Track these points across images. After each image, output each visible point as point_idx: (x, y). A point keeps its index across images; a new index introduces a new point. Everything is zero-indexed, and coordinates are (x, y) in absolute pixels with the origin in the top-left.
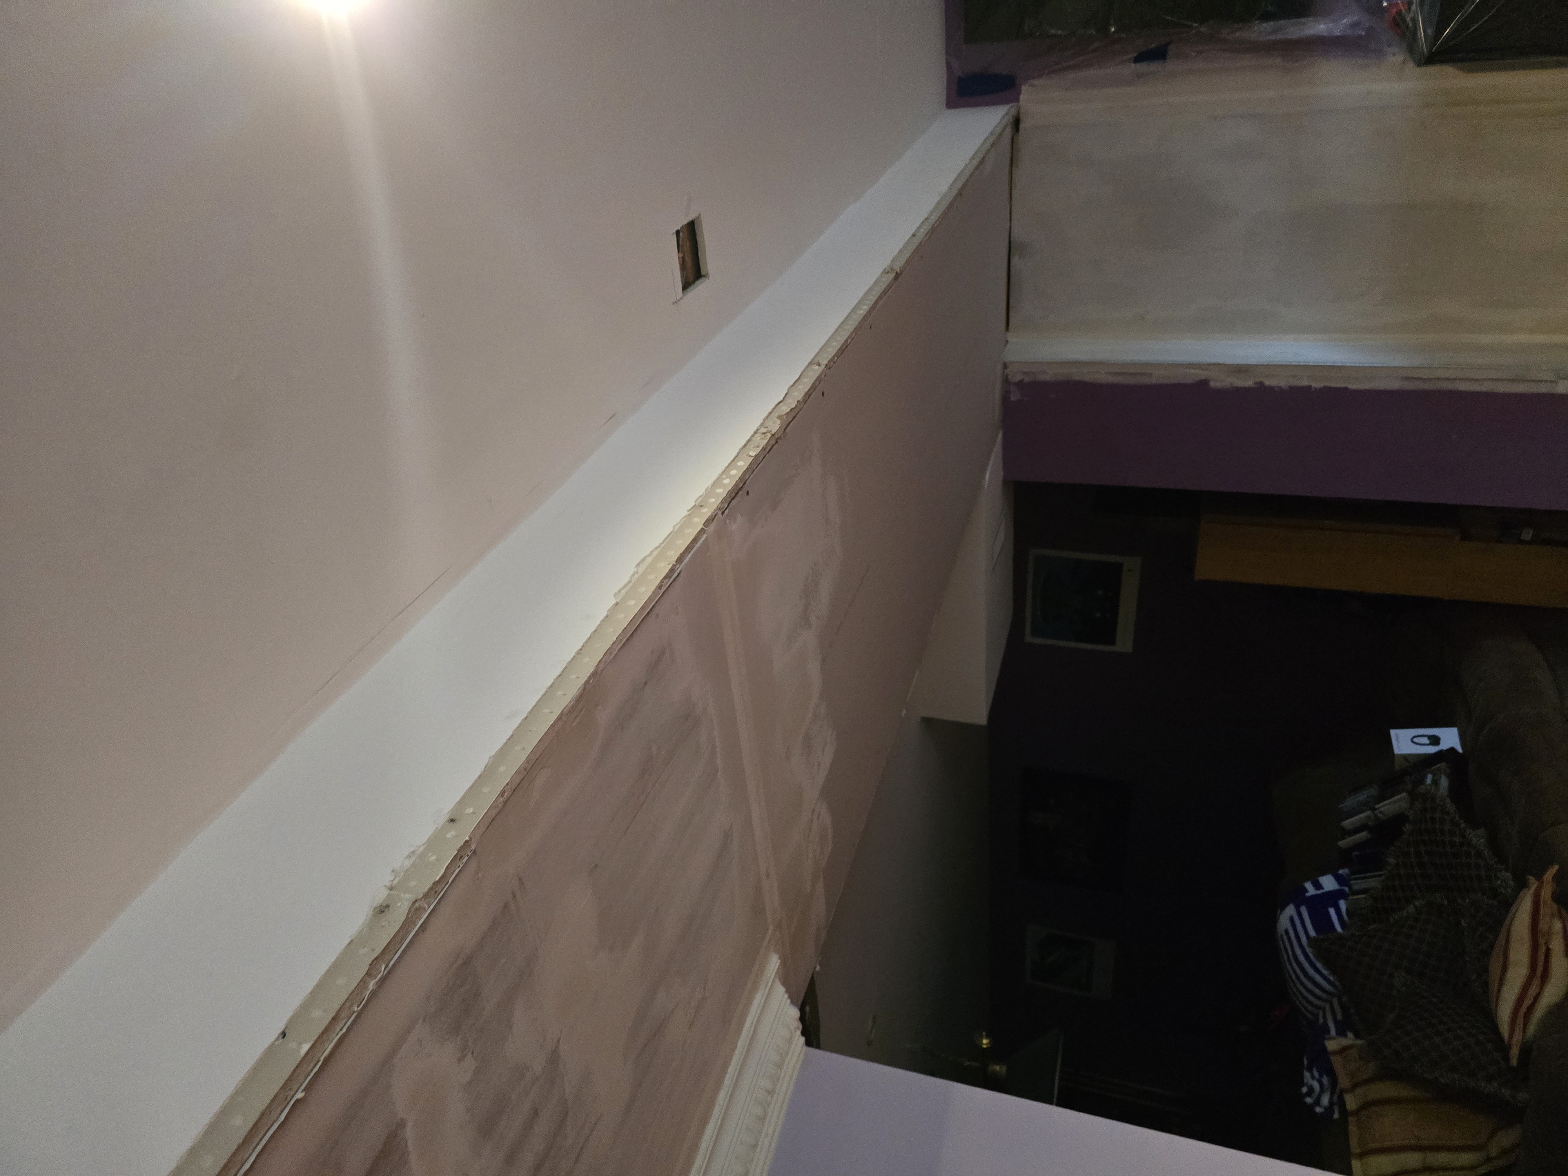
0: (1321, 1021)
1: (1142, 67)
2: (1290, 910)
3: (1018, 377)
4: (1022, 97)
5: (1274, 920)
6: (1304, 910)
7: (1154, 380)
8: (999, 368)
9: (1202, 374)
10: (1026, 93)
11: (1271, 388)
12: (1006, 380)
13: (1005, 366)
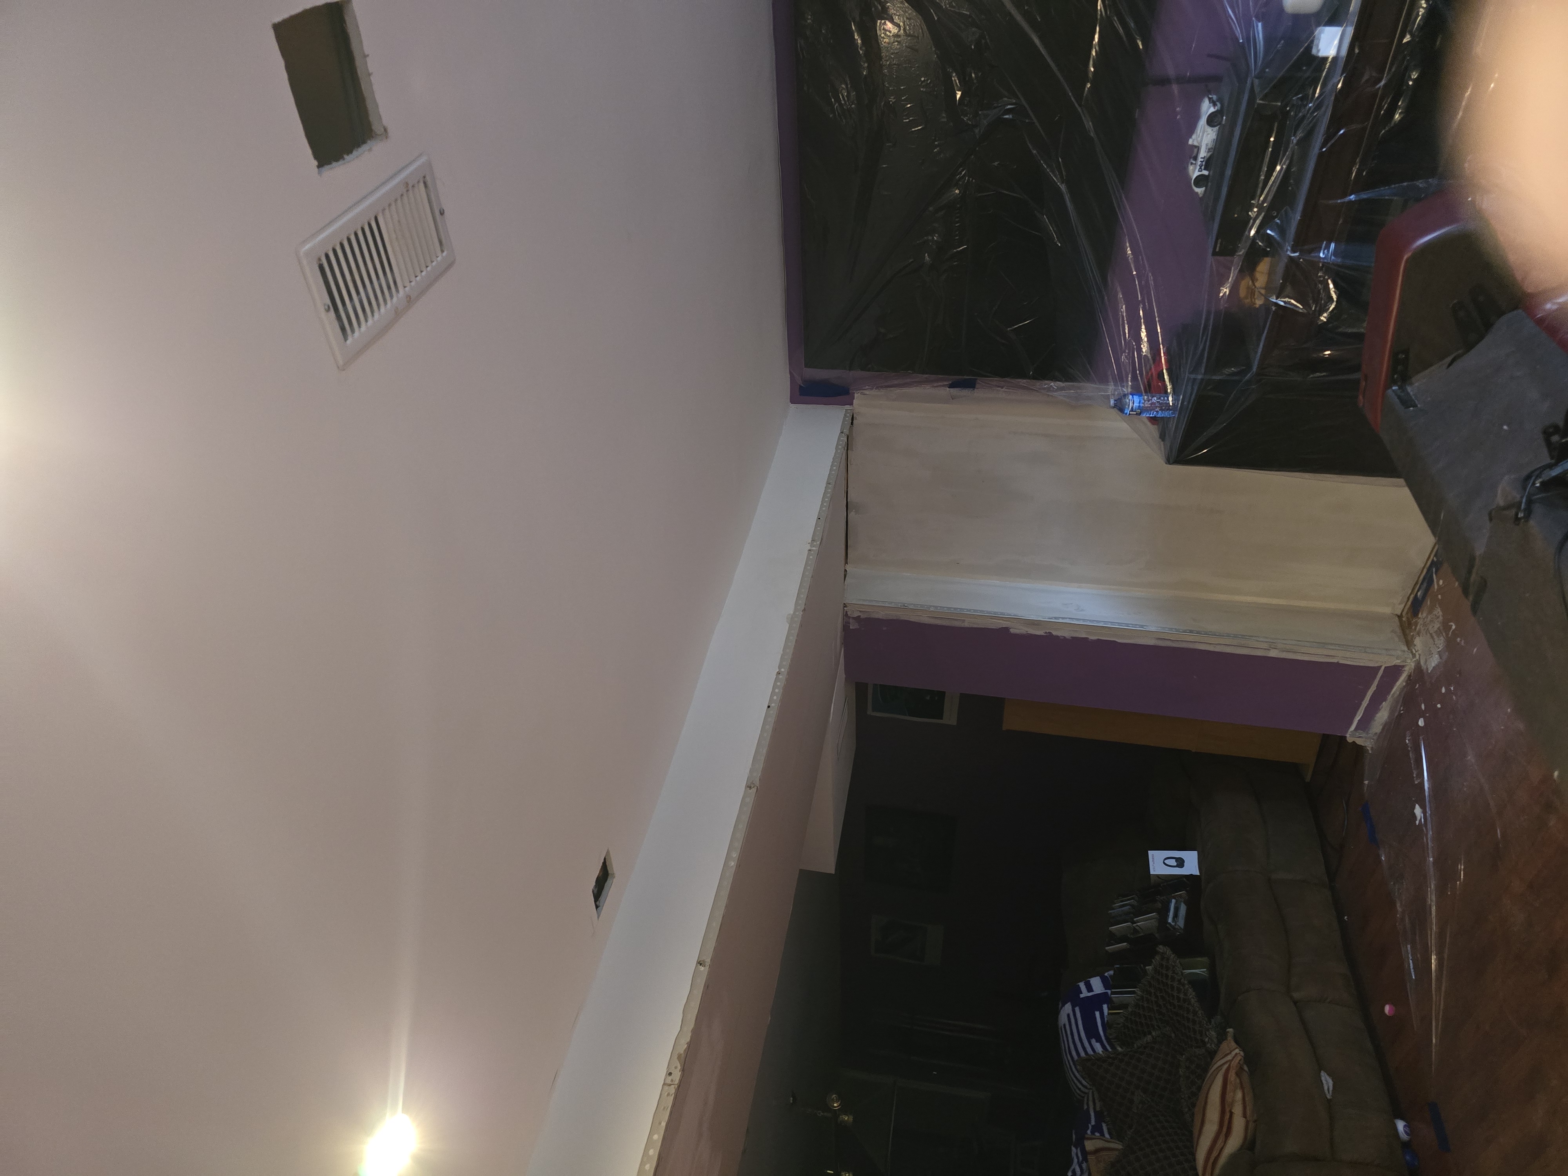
0: (1085, 1107)
1: (954, 391)
2: (1068, 1008)
3: (856, 615)
4: (855, 401)
5: (1057, 1013)
6: (1077, 1009)
7: (966, 625)
8: (842, 606)
9: (1004, 624)
10: (858, 399)
11: (1057, 637)
12: (846, 615)
13: (845, 606)
